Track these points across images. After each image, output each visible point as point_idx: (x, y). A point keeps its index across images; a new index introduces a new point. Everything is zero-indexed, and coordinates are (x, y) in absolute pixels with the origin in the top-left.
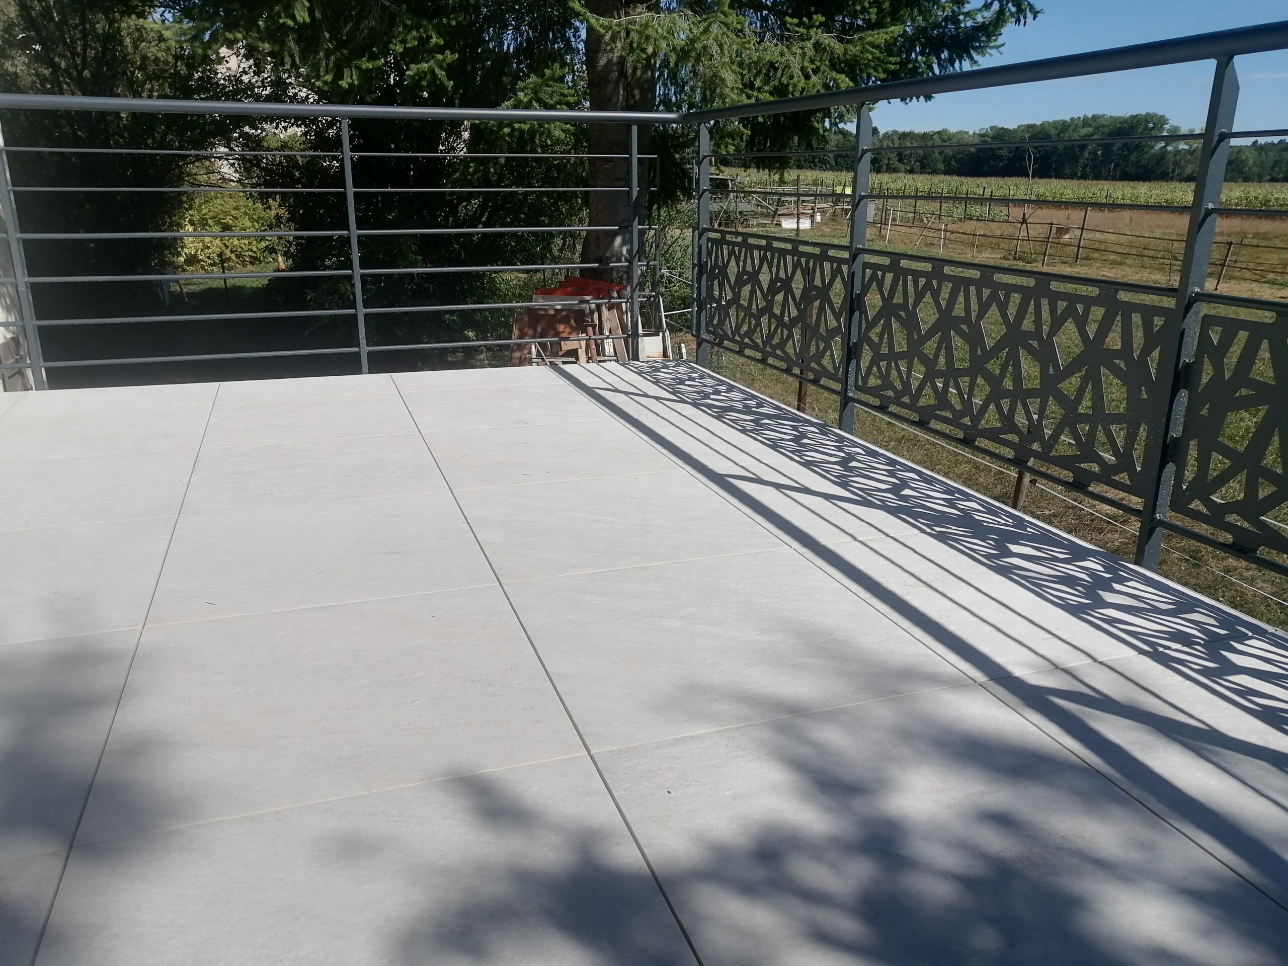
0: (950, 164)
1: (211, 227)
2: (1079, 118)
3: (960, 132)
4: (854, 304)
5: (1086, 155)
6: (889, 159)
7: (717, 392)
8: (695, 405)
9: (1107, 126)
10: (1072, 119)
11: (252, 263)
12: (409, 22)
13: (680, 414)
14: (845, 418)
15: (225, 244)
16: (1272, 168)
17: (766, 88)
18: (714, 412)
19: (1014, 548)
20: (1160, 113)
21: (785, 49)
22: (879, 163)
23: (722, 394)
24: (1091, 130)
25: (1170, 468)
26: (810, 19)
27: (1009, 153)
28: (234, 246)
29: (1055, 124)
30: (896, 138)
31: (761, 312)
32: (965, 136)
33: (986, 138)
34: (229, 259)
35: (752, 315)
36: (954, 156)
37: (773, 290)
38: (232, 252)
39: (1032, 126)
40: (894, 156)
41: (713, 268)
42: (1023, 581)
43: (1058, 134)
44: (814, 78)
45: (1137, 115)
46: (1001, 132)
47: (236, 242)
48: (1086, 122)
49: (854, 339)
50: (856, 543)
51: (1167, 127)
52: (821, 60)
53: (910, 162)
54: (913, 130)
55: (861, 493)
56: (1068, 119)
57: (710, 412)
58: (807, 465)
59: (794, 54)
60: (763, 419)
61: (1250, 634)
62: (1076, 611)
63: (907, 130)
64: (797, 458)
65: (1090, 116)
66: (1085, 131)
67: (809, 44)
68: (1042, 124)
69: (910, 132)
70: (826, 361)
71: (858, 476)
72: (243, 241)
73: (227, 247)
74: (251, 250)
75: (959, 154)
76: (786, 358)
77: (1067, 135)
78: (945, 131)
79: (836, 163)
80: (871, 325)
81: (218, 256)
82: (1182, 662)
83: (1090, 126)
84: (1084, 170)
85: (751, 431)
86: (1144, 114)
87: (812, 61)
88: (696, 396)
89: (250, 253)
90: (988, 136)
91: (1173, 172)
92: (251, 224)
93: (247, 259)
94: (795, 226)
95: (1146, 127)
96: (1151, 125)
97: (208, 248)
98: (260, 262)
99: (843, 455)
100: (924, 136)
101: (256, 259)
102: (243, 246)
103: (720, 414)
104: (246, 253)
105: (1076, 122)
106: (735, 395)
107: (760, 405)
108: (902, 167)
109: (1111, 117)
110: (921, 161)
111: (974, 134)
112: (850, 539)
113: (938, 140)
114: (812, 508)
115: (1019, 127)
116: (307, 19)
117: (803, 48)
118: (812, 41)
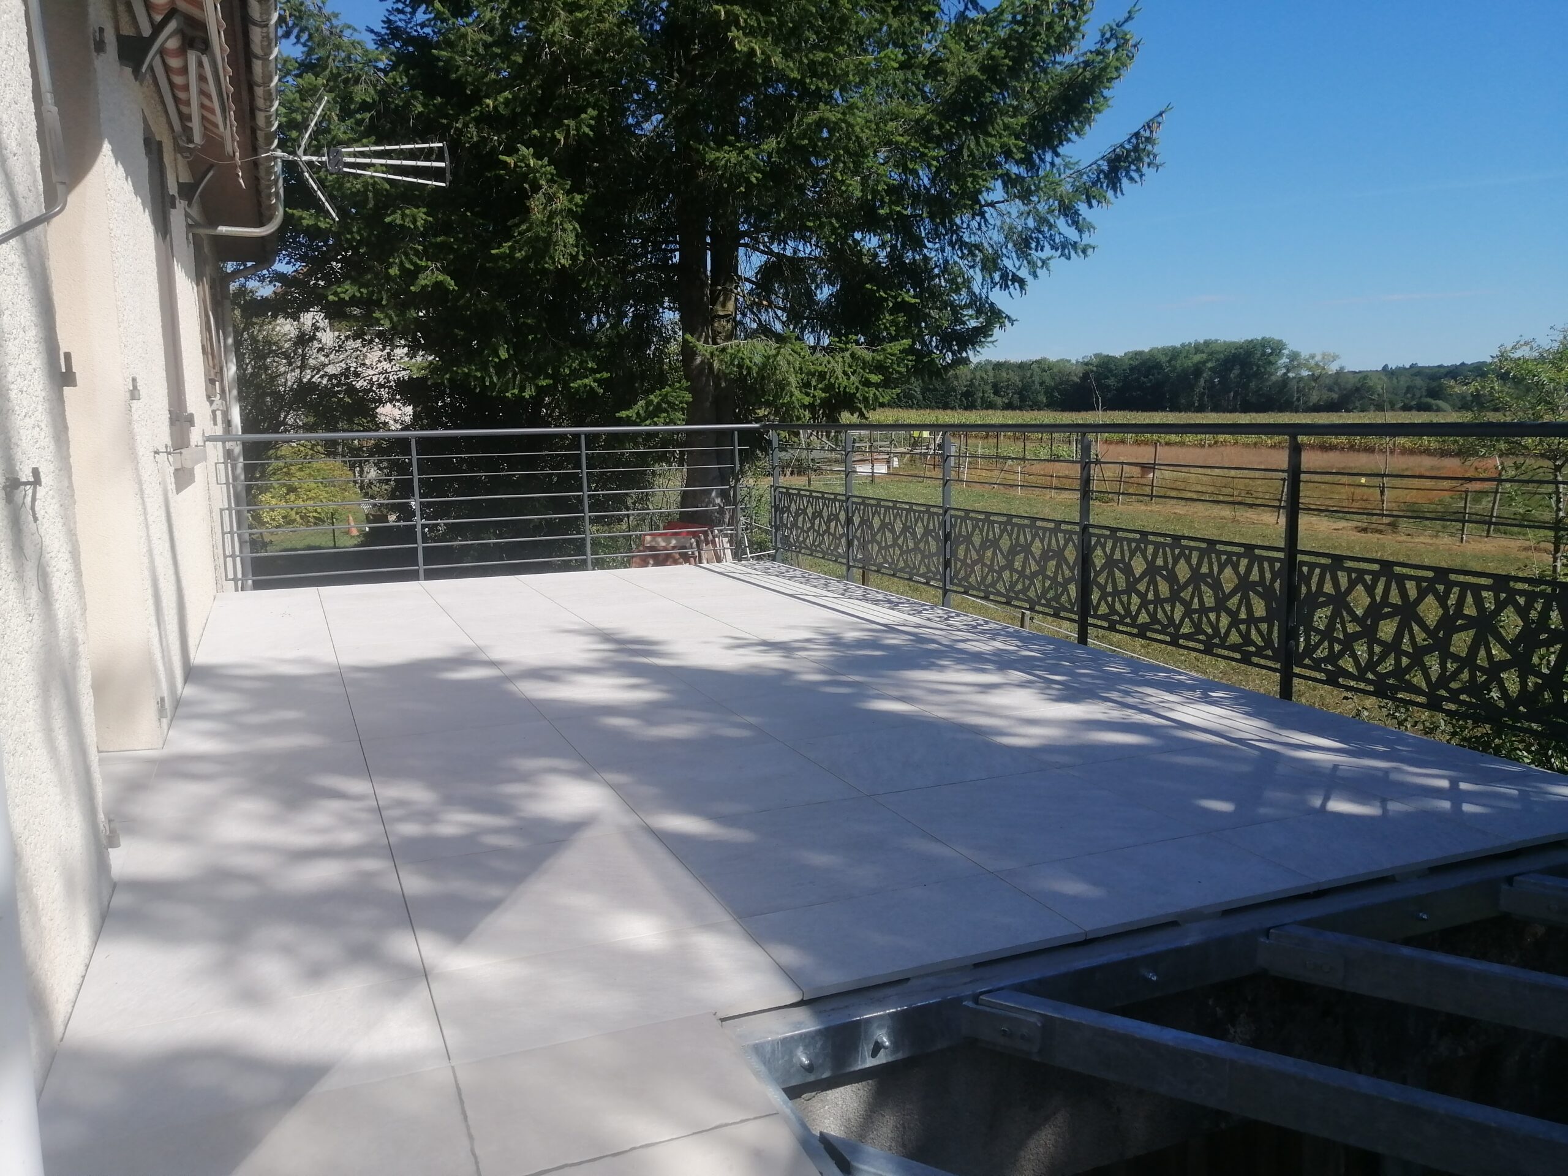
0: (1052, 396)
2: (1190, 344)
3: (1062, 360)
4: (849, 521)
5: (1202, 382)
6: (983, 393)
9: (1221, 352)
10: (1183, 345)
11: (316, 524)
14: (847, 575)
15: (290, 506)
16: (1406, 393)
17: (820, 386)
20: (1277, 337)
21: (831, 359)
22: (972, 396)
24: (1204, 356)
25: (948, 569)
26: (847, 337)
27: (1118, 383)
28: (299, 508)
29: (1164, 351)
30: (990, 368)
31: (809, 529)
32: (1068, 365)
33: (1091, 367)
34: (294, 521)
35: (805, 531)
36: (1056, 388)
37: (814, 517)
39: (1141, 353)
40: (989, 389)
41: (782, 508)
43: (1169, 361)
44: (852, 378)
45: (1252, 340)
46: (1106, 360)
47: (301, 504)
48: (1198, 349)
49: (850, 538)
51: (1286, 352)
52: (857, 366)
53: (1008, 394)
54: (1008, 359)
56: (1178, 345)
59: (837, 362)
63: (1002, 360)
65: (1202, 342)
66: (1197, 358)
67: (847, 354)
68: (1150, 351)
69: (1005, 362)
70: (840, 551)
72: (308, 502)
73: (292, 509)
75: (1061, 384)
76: (822, 552)
77: (1179, 362)
78: (1044, 360)
79: (924, 397)
80: (857, 530)
83: (1203, 352)
84: (1201, 400)
85: (804, 583)
86: (1260, 338)
87: (850, 367)
90: (1091, 364)
91: (1298, 400)
93: (312, 520)
95: (1264, 354)
96: (1269, 351)
98: (325, 522)
100: (1022, 366)
101: (320, 519)
102: (308, 507)
105: (1187, 348)
108: (999, 401)
109: (1225, 342)
110: (1020, 393)
111: (1077, 362)
113: (1037, 370)
115: (1125, 354)
116: (507, 356)
117: (843, 357)
118: (849, 352)
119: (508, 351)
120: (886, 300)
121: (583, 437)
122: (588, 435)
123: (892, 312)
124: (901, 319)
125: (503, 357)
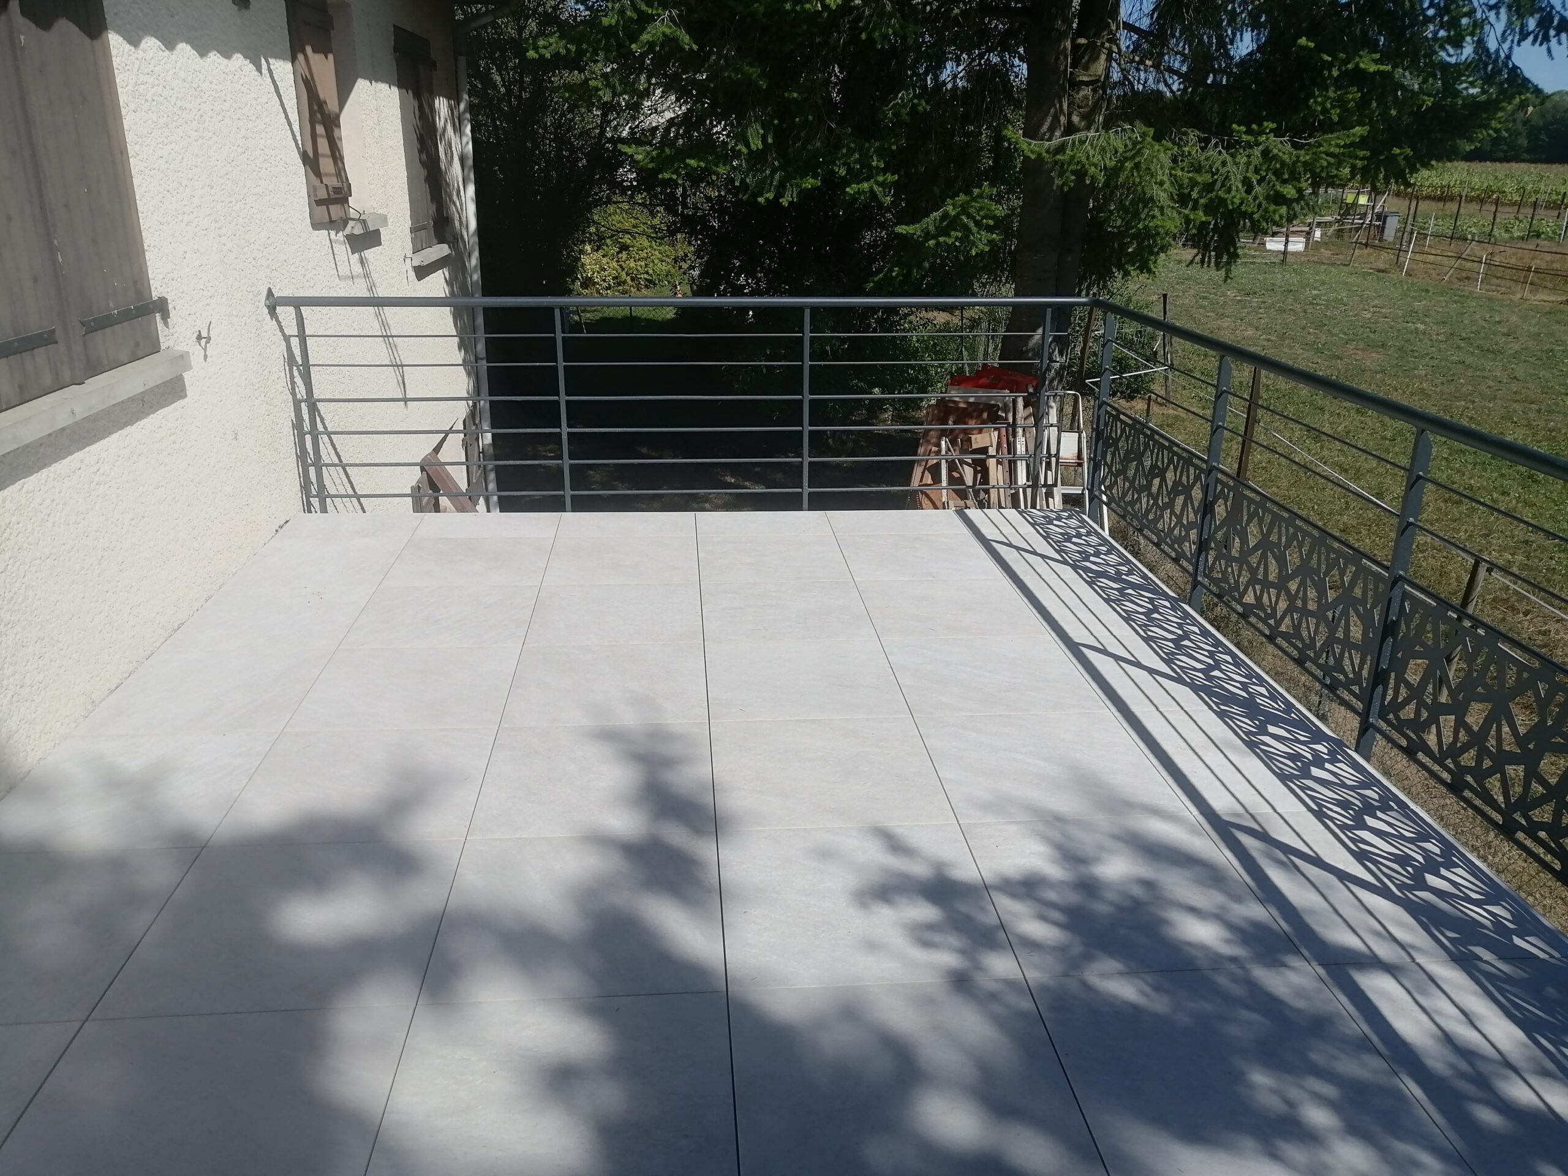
1: (607, 246)
4: (1207, 507)
7: (1097, 554)
8: (1075, 568)
11: (646, 287)
12: (853, 145)
13: (1059, 577)
14: (1194, 597)
15: (621, 266)
18: (1088, 577)
19: (1272, 729)
21: (1229, 159)
23: (1102, 556)
25: (1380, 688)
26: (1260, 125)
28: (630, 269)
31: (1142, 489)
34: (625, 282)
35: (1135, 489)
37: (1152, 474)
38: (627, 274)
41: (1107, 438)
42: (1262, 754)
44: (1257, 189)
47: (632, 264)
49: (1205, 536)
50: (1158, 713)
52: (1268, 169)
55: (1179, 671)
57: (1085, 576)
58: (1147, 640)
59: (1238, 163)
60: (1128, 588)
61: (1396, 808)
62: (1283, 778)
64: (1142, 633)
67: (1257, 151)
70: (1185, 547)
71: (1184, 655)
72: (640, 263)
73: (623, 269)
74: (647, 273)
80: (1218, 528)
81: (614, 279)
82: (1332, 819)
85: (1113, 601)
87: (1257, 171)
88: (1077, 556)
89: (646, 276)
92: (649, 244)
93: (642, 283)
94: (1281, 247)
97: (605, 270)
98: (655, 284)
99: (1180, 632)
101: (650, 281)
102: (639, 268)
103: (1093, 579)
104: (642, 276)
106: (1113, 559)
107: (1130, 573)
112: (1154, 709)
114: (1136, 681)
116: (760, 146)
117: (1249, 156)
118: (1261, 148)
119: (764, 139)
120: (1330, 65)
121: (807, 312)
122: (815, 310)
123: (1338, 83)
124: (1354, 95)
125: (754, 147)
